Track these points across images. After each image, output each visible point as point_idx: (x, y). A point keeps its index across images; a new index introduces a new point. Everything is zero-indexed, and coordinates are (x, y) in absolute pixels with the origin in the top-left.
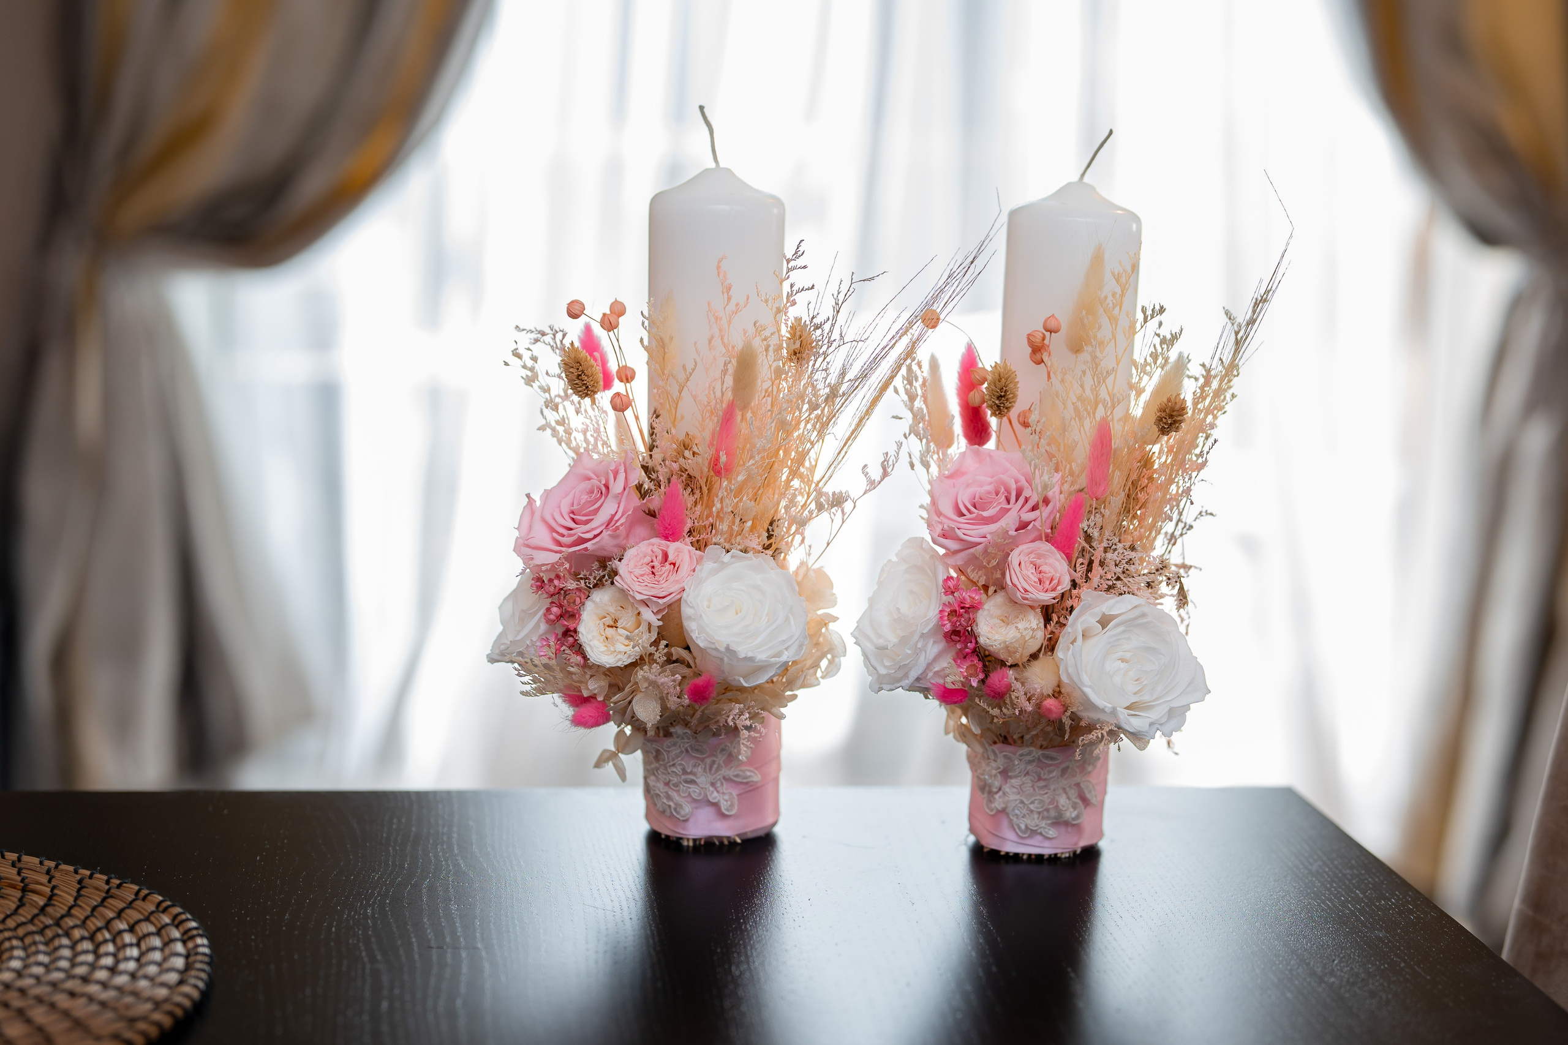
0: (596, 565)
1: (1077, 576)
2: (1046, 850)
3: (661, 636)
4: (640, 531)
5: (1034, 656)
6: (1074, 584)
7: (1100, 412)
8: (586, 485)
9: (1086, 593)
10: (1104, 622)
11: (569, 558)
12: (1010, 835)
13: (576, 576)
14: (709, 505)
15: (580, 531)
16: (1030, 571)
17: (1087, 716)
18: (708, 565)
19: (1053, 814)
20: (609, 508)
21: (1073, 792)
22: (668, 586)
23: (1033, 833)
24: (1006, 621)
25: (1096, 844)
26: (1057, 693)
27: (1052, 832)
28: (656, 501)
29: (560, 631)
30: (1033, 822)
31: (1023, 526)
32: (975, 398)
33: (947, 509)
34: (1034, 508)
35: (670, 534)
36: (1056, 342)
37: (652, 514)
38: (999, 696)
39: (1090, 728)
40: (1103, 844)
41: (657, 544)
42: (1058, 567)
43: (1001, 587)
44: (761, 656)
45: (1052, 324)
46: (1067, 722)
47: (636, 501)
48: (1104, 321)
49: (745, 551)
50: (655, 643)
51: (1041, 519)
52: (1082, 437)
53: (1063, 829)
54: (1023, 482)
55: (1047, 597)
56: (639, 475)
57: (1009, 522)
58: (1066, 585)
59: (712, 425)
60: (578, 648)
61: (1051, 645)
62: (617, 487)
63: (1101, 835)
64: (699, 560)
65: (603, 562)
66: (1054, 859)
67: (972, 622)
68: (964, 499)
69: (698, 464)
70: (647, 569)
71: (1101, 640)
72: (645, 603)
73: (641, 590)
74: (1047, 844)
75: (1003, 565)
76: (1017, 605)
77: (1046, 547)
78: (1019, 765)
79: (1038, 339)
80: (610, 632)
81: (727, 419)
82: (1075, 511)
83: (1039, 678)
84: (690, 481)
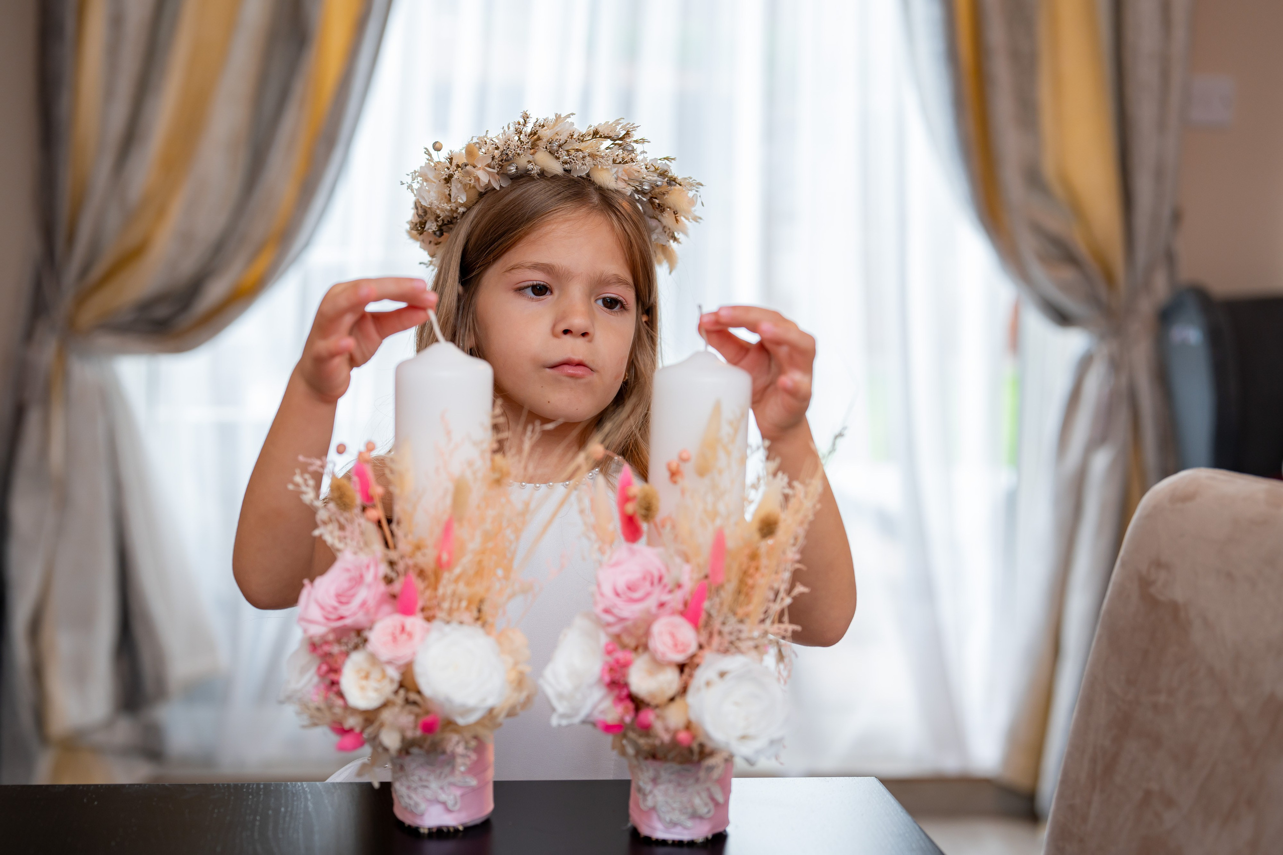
0: (353, 634)
1: (703, 639)
2: (686, 836)
3: (401, 685)
4: (387, 608)
5: (672, 699)
6: (701, 647)
7: (718, 522)
8: (346, 575)
9: (708, 656)
10: (722, 675)
11: (334, 630)
12: (659, 825)
13: (338, 641)
14: (435, 589)
15: (344, 610)
16: (668, 640)
17: (710, 746)
18: (434, 635)
19: (690, 810)
20: (363, 594)
21: (704, 795)
22: (403, 652)
23: (675, 824)
24: (651, 673)
25: (725, 831)
26: (688, 726)
27: (689, 823)
28: (397, 587)
29: (328, 682)
30: (676, 816)
31: (662, 605)
32: (630, 508)
33: (607, 590)
34: (670, 592)
35: (407, 610)
36: (688, 469)
37: (394, 596)
38: (646, 729)
39: (712, 754)
40: (730, 830)
41: (397, 619)
42: (688, 635)
43: (646, 648)
44: (472, 702)
45: (685, 456)
46: (695, 746)
47: (382, 587)
48: (722, 454)
49: (461, 623)
50: (396, 692)
51: (676, 599)
52: (705, 539)
53: (697, 821)
54: (663, 571)
55: (680, 658)
56: (384, 569)
57: (651, 604)
58: (693, 648)
59: (438, 531)
60: (340, 695)
61: (684, 690)
62: (369, 577)
63: (726, 822)
64: (428, 631)
65: (359, 632)
66: (691, 844)
67: (624, 675)
68: (621, 585)
69: (426, 559)
70: (390, 638)
71: (720, 686)
72: (389, 663)
73: (385, 654)
74: (686, 832)
75: (647, 633)
76: (658, 664)
77: (679, 620)
78: (664, 775)
79: (674, 466)
80: (364, 683)
81: (447, 529)
82: (700, 594)
83: (674, 717)
84: (421, 573)
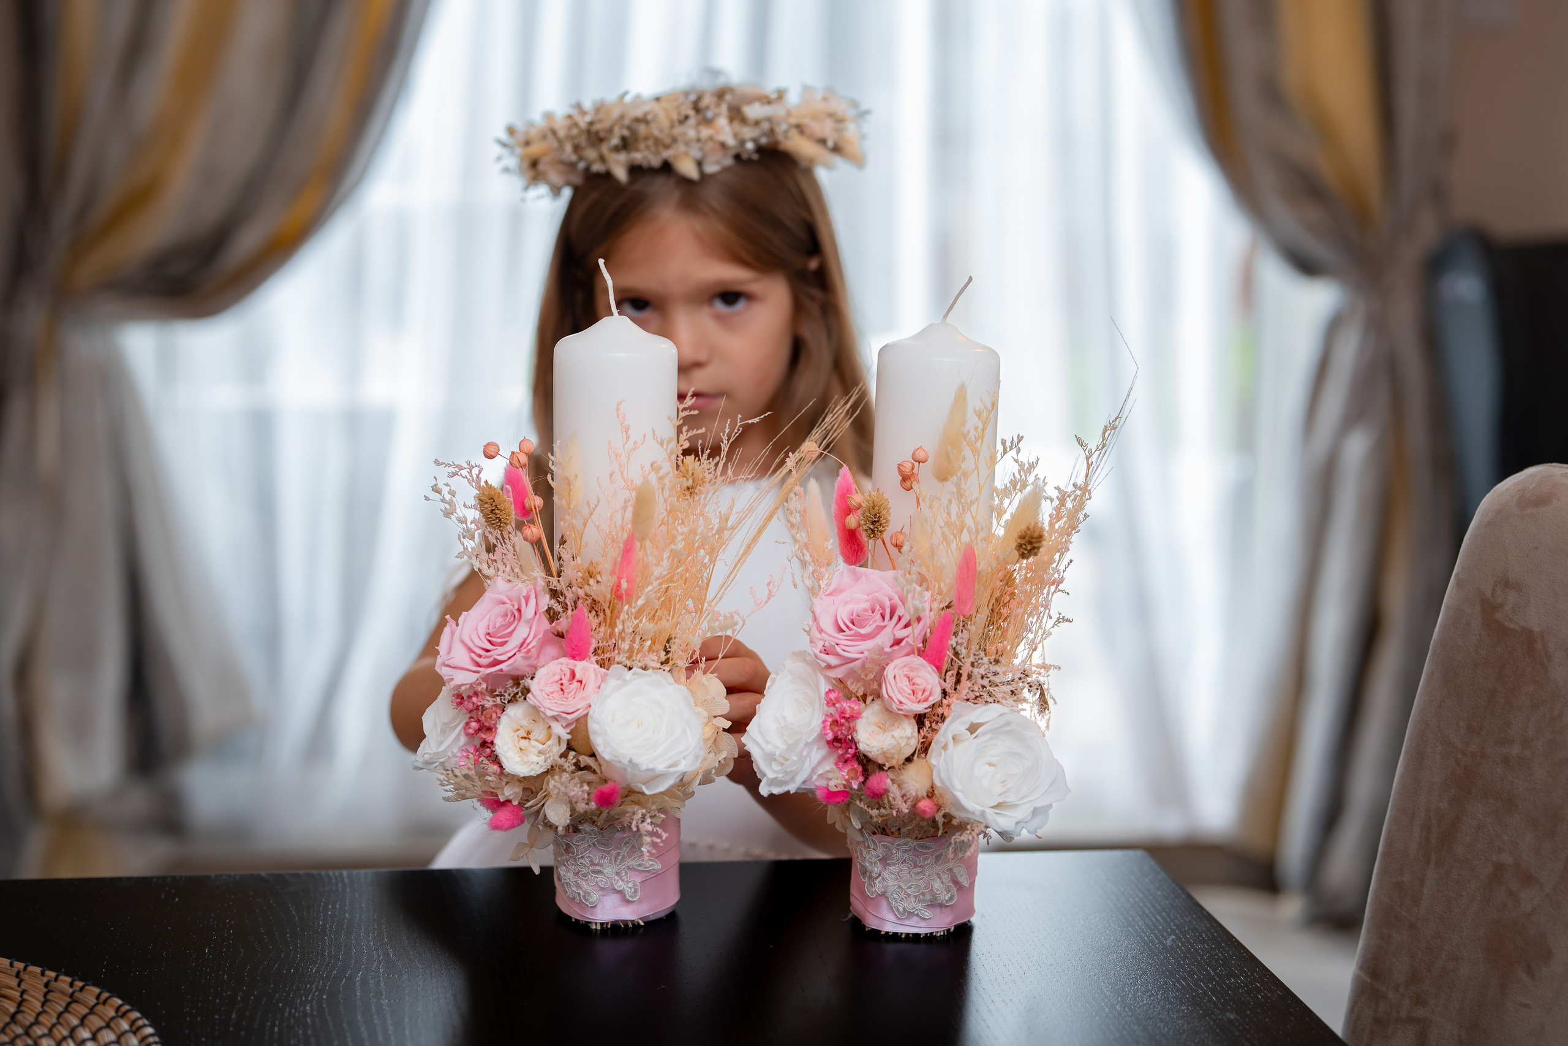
0: (510, 683)
1: (949, 685)
2: (923, 929)
3: (570, 748)
4: (551, 650)
5: (909, 760)
6: (945, 693)
7: (965, 537)
8: (500, 609)
9: (956, 703)
10: (973, 728)
11: (486, 678)
12: (890, 917)
13: (492, 692)
14: (613, 625)
15: (497, 653)
16: (904, 684)
17: (959, 816)
18: (612, 683)
19: (928, 897)
20: (521, 632)
21: (946, 877)
22: (575, 704)
23: (911, 914)
24: (883, 728)
25: (969, 921)
26: (931, 794)
27: (927, 914)
28: (563, 623)
29: (478, 742)
30: (910, 904)
31: (897, 642)
32: (852, 521)
33: (827, 625)
34: (906, 626)
35: (577, 653)
36: (924, 472)
37: (561, 635)
38: (878, 797)
39: (962, 827)
40: (975, 920)
41: (566, 663)
42: (929, 679)
43: (878, 695)
44: (660, 767)
45: (920, 455)
46: (939, 818)
47: (545, 625)
48: (967, 452)
49: (645, 668)
50: (564, 755)
51: (913, 635)
52: (949, 559)
53: (938, 910)
54: (897, 600)
55: (920, 708)
56: (546, 601)
57: (884, 639)
58: (937, 696)
59: (615, 553)
60: (495, 759)
61: (925, 748)
62: (529, 612)
63: (971, 911)
64: (604, 678)
65: (517, 680)
66: (930, 938)
67: (852, 730)
68: (843, 617)
69: (601, 589)
70: (557, 687)
71: (970, 743)
72: (555, 718)
73: (551, 705)
74: (923, 924)
75: (879, 678)
76: (893, 715)
77: (919, 661)
78: (897, 854)
79: (907, 468)
80: (524, 743)
81: (628, 550)
82: (945, 628)
83: (914, 781)
84: (594, 606)
